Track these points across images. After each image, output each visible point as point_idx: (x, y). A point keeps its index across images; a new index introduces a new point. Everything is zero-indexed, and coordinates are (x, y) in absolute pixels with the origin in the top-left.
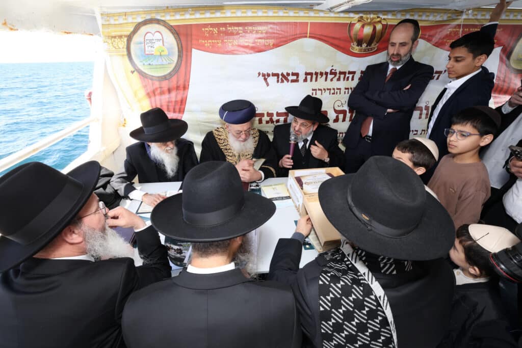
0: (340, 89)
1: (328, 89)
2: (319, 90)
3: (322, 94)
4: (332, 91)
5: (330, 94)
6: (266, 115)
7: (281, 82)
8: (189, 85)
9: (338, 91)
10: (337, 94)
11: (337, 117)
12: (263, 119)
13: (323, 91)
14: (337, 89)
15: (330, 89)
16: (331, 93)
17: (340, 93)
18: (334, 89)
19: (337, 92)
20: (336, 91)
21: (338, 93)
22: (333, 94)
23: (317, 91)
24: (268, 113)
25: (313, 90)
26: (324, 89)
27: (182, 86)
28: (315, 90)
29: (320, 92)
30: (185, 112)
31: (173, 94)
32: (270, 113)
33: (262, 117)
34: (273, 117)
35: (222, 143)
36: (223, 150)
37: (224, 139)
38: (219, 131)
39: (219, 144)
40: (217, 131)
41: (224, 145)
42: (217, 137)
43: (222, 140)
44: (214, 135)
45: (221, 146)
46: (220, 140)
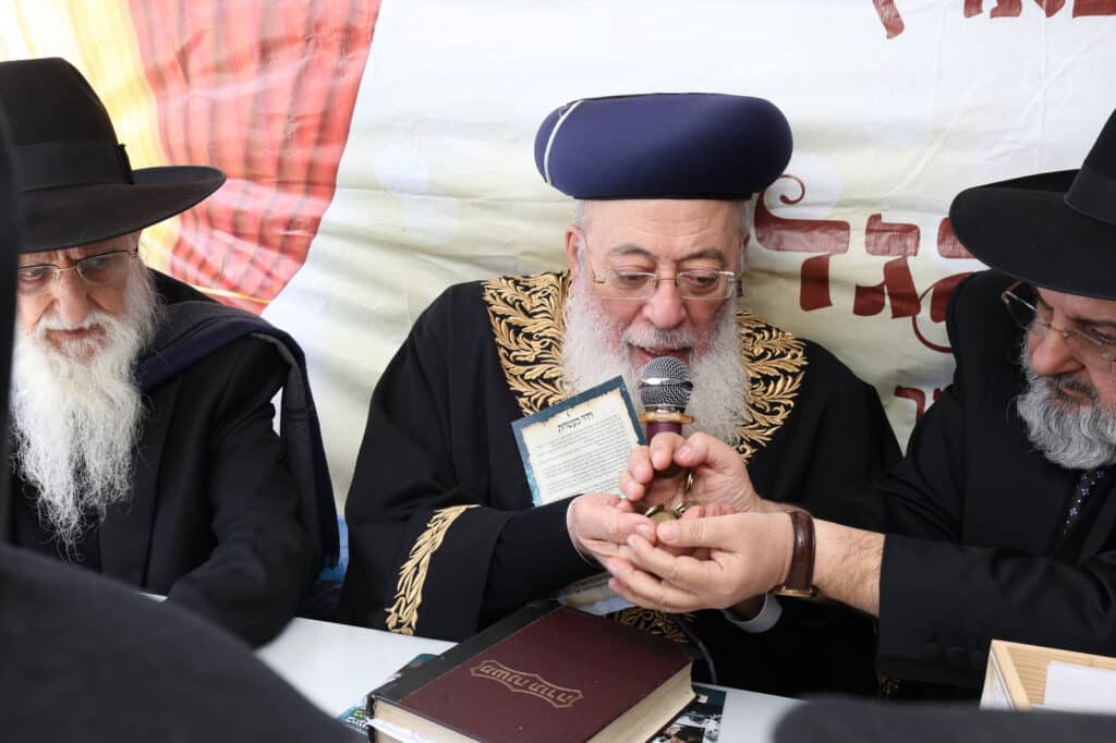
6: (858, 237)
12: (837, 263)
24: (875, 226)
30: (337, 191)
32: (890, 228)
33: (829, 255)
34: (911, 261)
35: (525, 363)
36: (522, 401)
37: (549, 341)
38: (527, 288)
39: (508, 359)
40: (517, 283)
41: (541, 377)
42: (503, 317)
43: (532, 343)
44: (488, 298)
45: (515, 377)
46: (520, 338)
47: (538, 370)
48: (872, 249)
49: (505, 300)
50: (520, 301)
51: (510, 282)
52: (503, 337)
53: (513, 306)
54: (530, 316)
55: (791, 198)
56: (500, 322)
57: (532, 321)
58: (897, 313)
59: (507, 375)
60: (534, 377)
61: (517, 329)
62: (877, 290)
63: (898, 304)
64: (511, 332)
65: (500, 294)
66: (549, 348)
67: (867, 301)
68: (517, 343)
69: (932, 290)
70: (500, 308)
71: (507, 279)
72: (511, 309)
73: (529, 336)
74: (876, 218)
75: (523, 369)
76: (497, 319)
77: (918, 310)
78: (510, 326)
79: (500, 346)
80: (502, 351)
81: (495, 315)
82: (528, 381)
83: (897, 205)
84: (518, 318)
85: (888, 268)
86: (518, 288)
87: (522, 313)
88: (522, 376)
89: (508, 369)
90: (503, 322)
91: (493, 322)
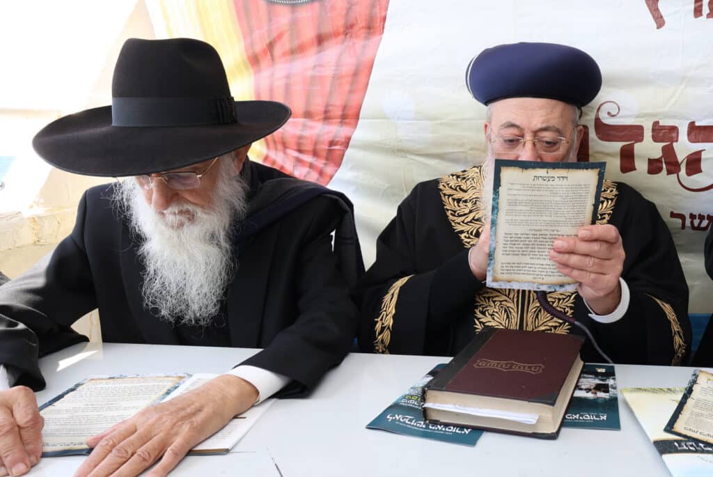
6: (648, 134)
8: (384, 19)
12: (638, 147)
24: (657, 128)
27: (362, 23)
31: (332, 52)
32: (664, 128)
33: (633, 144)
34: (675, 144)
35: (465, 214)
36: (462, 236)
37: (474, 200)
38: (464, 178)
39: (454, 215)
40: (458, 177)
41: (473, 219)
42: (449, 196)
43: (467, 204)
44: (441, 187)
45: (459, 224)
46: (461, 204)
47: (471, 216)
48: (656, 139)
49: (451, 187)
50: (460, 186)
51: (455, 177)
53: (456, 190)
54: (465, 191)
55: (613, 113)
56: (448, 198)
57: (467, 194)
58: (669, 172)
59: (453, 224)
60: (469, 220)
61: (459, 201)
62: (659, 161)
63: (670, 168)
64: (455, 202)
65: (448, 184)
66: (475, 203)
67: (654, 166)
68: (459, 206)
69: (686, 160)
70: (448, 191)
71: (453, 175)
72: (455, 191)
73: (466, 201)
74: (656, 123)
75: (463, 218)
76: (446, 197)
77: (680, 170)
78: (454, 200)
79: (448, 210)
80: (449, 213)
81: (445, 195)
82: (466, 223)
83: (667, 116)
84: (459, 195)
85: (664, 149)
86: (459, 179)
87: (462, 192)
88: (463, 222)
89: (453, 221)
90: (450, 198)
91: (443, 199)
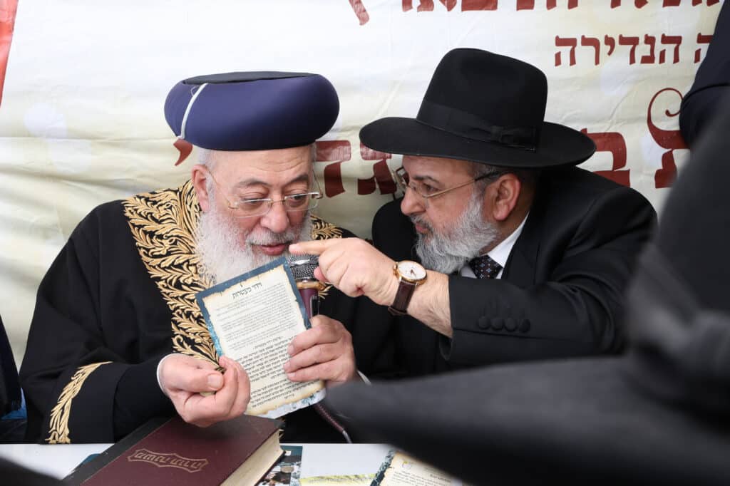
0: (677, 40)
1: (624, 41)
2: (587, 42)
3: (597, 62)
4: (642, 50)
5: (632, 61)
6: (356, 150)
7: (419, 8)
9: (670, 48)
10: (662, 60)
11: (668, 159)
12: (345, 167)
13: (604, 49)
14: (666, 40)
15: (633, 41)
16: (638, 58)
17: (676, 60)
18: (650, 40)
19: (663, 54)
20: (659, 46)
21: (669, 56)
22: (648, 60)
23: (580, 49)
25: (560, 42)
26: (609, 41)
28: (571, 42)
29: (592, 49)
33: (340, 162)
34: (388, 162)
35: (161, 256)
36: (160, 284)
37: (174, 238)
38: (155, 203)
39: (147, 255)
40: (147, 200)
41: (172, 264)
42: (140, 227)
43: (163, 241)
44: (128, 214)
45: (154, 267)
46: (154, 240)
47: (170, 259)
49: (140, 214)
50: (151, 213)
51: (142, 200)
52: (142, 241)
53: (147, 218)
54: (160, 222)
56: (138, 230)
57: (161, 226)
58: (383, 192)
59: (148, 267)
60: (167, 265)
61: (151, 234)
62: (371, 181)
63: (384, 188)
64: (147, 236)
65: (136, 210)
66: (175, 243)
68: (153, 243)
70: (137, 220)
71: (140, 198)
72: (147, 221)
73: (160, 237)
75: (159, 261)
76: (136, 228)
78: (145, 232)
79: (140, 248)
80: (142, 252)
81: (134, 226)
82: (164, 269)
84: (152, 226)
85: (375, 167)
86: (149, 203)
87: (154, 222)
88: (159, 266)
89: (148, 263)
90: (141, 230)
91: (133, 231)
